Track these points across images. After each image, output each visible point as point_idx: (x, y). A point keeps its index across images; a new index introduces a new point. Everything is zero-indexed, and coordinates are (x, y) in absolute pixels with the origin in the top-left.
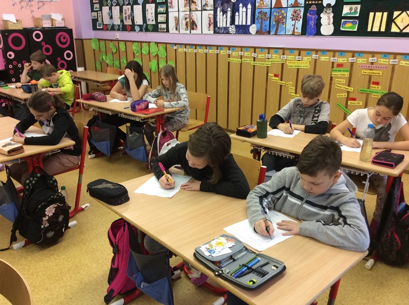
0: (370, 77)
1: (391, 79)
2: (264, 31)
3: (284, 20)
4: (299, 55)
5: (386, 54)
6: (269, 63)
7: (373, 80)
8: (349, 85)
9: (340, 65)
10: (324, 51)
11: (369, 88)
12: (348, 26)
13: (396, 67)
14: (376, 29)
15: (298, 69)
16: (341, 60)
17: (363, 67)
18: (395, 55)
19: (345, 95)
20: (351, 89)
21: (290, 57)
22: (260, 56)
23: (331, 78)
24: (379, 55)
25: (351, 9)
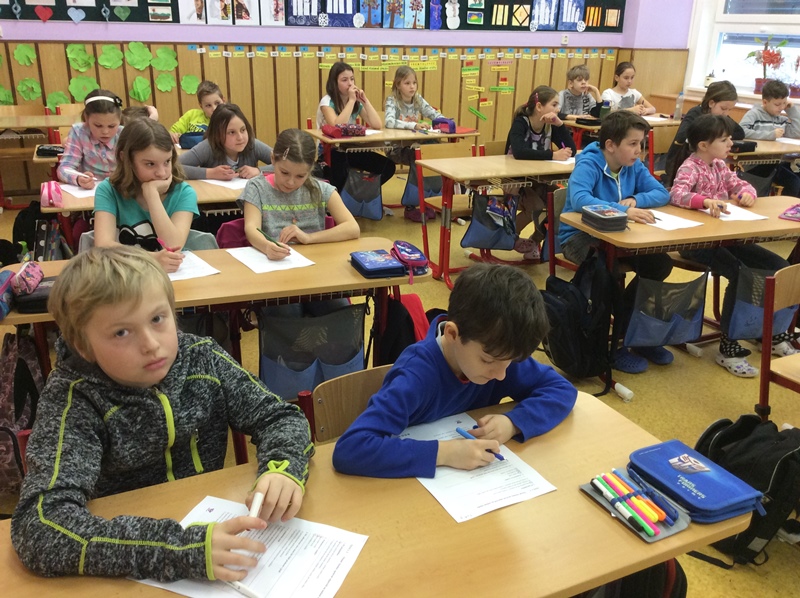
0: (499, 73)
1: (517, 73)
2: (373, 23)
3: (402, 10)
4: (424, 54)
5: (511, 48)
6: (385, 67)
7: (502, 76)
8: (480, 85)
9: (470, 63)
10: (452, 48)
11: (498, 85)
12: (475, 19)
13: (520, 61)
14: (499, 23)
15: (424, 72)
16: (470, 57)
17: (492, 63)
18: (518, 48)
19: (476, 97)
20: (482, 89)
21: (413, 58)
22: (372, 58)
23: (462, 78)
24: (505, 50)
25: (475, 0)
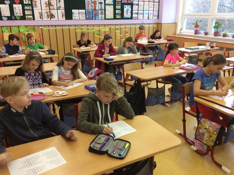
0: (126, 31)
1: (131, 31)
2: (90, 18)
4: (105, 27)
5: (128, 24)
9: (118, 29)
10: (112, 25)
11: (125, 34)
15: (105, 32)
16: (118, 27)
17: (124, 29)
18: (131, 24)
19: (120, 38)
20: (121, 35)
21: (102, 28)
22: (90, 28)
23: (115, 33)
25: (118, 11)
